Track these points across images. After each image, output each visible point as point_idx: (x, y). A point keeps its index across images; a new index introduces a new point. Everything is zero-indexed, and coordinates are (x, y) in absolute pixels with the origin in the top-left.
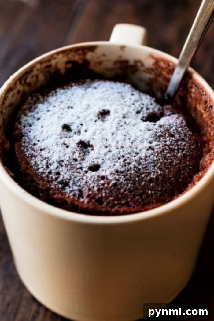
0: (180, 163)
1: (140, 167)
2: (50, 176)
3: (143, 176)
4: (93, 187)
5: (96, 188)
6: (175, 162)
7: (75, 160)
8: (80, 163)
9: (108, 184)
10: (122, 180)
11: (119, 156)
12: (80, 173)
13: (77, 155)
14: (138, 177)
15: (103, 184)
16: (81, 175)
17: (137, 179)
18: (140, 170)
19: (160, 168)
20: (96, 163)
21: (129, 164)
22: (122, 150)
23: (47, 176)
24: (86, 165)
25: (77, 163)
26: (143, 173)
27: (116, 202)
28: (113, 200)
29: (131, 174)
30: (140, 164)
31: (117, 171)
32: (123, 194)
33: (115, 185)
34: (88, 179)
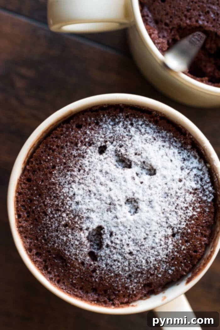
0: (44, 202)
1: (69, 173)
2: (129, 122)
3: (62, 167)
4: (91, 133)
5: (88, 132)
6: (48, 201)
7: (121, 146)
8: (115, 146)
9: (82, 142)
10: (75, 153)
11: (91, 172)
12: (110, 138)
13: (123, 151)
14: (65, 164)
15: (85, 139)
16: (107, 137)
17: (64, 161)
18: (68, 171)
19: (54, 184)
20: (104, 154)
21: (79, 170)
22: (93, 178)
23: (131, 120)
24: (110, 147)
25: (118, 144)
26: (63, 170)
27: (67, 133)
28: (70, 132)
29: (71, 162)
30: (71, 175)
31: (83, 157)
32: (67, 142)
33: (76, 144)
34: (99, 136)
